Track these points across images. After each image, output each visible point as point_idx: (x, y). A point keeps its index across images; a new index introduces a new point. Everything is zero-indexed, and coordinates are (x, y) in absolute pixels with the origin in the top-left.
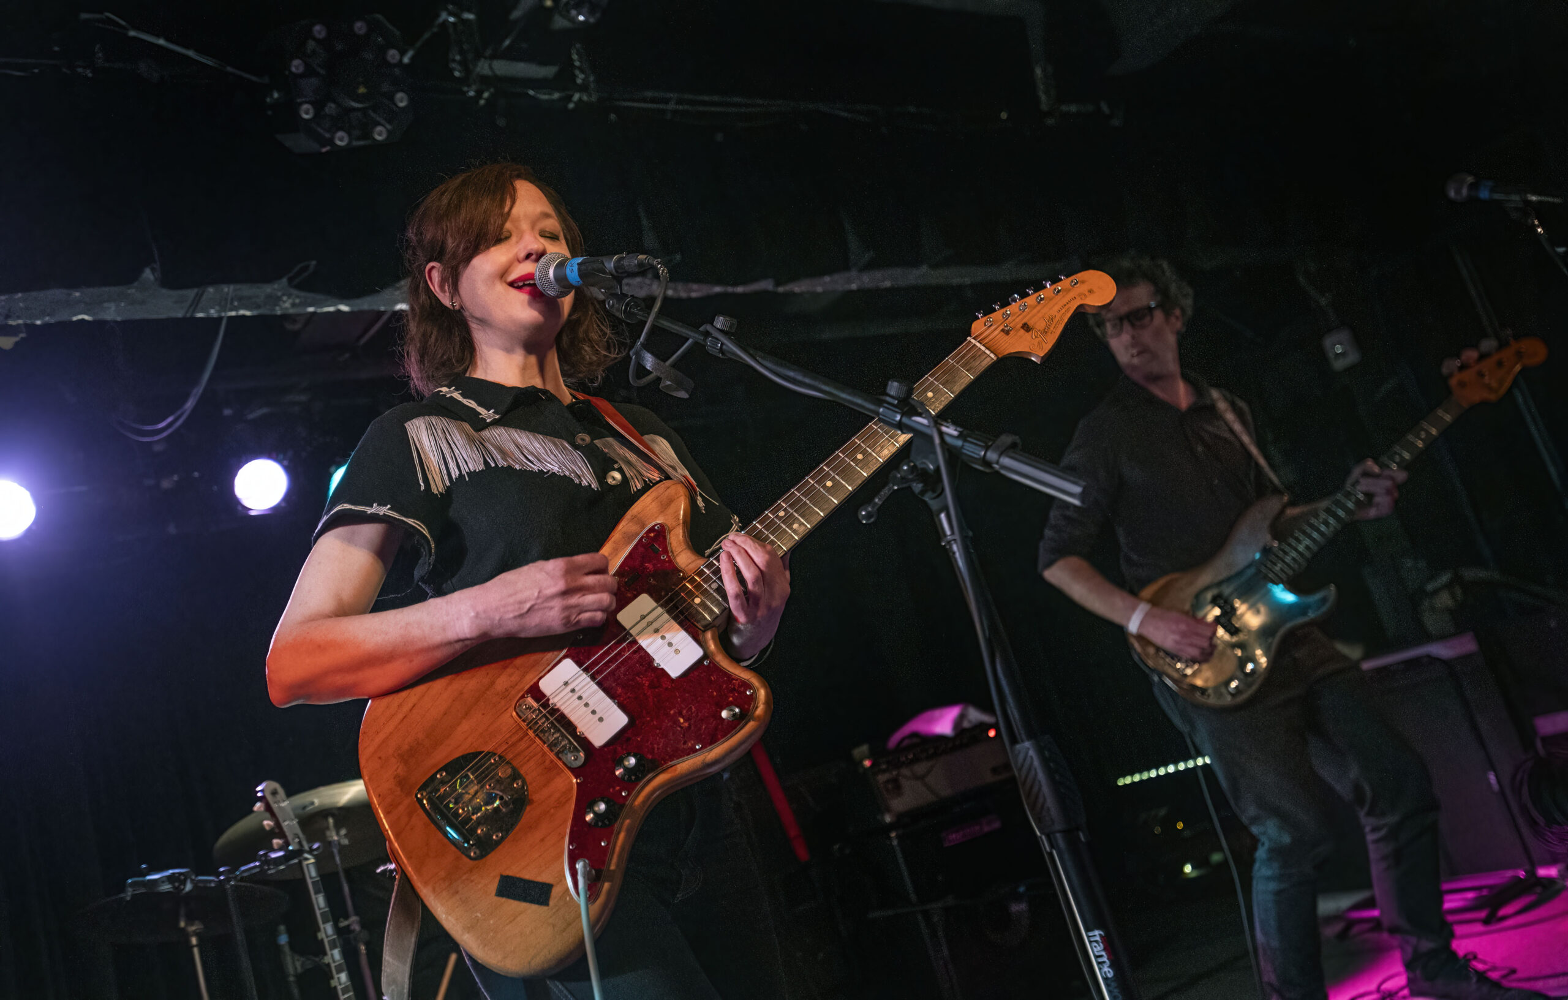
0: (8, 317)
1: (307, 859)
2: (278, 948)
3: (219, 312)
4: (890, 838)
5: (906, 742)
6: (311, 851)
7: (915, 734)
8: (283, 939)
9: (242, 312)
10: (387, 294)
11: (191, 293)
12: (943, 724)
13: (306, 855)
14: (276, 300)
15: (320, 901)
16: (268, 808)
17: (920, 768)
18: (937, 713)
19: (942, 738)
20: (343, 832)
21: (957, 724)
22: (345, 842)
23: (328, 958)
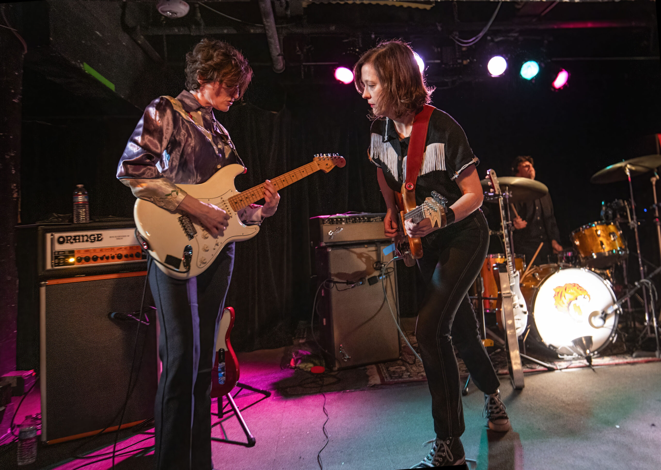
1: (500, 198)
13: (501, 196)
15: (502, 213)
16: (490, 178)
20: (511, 192)
22: (511, 196)
23: (503, 232)
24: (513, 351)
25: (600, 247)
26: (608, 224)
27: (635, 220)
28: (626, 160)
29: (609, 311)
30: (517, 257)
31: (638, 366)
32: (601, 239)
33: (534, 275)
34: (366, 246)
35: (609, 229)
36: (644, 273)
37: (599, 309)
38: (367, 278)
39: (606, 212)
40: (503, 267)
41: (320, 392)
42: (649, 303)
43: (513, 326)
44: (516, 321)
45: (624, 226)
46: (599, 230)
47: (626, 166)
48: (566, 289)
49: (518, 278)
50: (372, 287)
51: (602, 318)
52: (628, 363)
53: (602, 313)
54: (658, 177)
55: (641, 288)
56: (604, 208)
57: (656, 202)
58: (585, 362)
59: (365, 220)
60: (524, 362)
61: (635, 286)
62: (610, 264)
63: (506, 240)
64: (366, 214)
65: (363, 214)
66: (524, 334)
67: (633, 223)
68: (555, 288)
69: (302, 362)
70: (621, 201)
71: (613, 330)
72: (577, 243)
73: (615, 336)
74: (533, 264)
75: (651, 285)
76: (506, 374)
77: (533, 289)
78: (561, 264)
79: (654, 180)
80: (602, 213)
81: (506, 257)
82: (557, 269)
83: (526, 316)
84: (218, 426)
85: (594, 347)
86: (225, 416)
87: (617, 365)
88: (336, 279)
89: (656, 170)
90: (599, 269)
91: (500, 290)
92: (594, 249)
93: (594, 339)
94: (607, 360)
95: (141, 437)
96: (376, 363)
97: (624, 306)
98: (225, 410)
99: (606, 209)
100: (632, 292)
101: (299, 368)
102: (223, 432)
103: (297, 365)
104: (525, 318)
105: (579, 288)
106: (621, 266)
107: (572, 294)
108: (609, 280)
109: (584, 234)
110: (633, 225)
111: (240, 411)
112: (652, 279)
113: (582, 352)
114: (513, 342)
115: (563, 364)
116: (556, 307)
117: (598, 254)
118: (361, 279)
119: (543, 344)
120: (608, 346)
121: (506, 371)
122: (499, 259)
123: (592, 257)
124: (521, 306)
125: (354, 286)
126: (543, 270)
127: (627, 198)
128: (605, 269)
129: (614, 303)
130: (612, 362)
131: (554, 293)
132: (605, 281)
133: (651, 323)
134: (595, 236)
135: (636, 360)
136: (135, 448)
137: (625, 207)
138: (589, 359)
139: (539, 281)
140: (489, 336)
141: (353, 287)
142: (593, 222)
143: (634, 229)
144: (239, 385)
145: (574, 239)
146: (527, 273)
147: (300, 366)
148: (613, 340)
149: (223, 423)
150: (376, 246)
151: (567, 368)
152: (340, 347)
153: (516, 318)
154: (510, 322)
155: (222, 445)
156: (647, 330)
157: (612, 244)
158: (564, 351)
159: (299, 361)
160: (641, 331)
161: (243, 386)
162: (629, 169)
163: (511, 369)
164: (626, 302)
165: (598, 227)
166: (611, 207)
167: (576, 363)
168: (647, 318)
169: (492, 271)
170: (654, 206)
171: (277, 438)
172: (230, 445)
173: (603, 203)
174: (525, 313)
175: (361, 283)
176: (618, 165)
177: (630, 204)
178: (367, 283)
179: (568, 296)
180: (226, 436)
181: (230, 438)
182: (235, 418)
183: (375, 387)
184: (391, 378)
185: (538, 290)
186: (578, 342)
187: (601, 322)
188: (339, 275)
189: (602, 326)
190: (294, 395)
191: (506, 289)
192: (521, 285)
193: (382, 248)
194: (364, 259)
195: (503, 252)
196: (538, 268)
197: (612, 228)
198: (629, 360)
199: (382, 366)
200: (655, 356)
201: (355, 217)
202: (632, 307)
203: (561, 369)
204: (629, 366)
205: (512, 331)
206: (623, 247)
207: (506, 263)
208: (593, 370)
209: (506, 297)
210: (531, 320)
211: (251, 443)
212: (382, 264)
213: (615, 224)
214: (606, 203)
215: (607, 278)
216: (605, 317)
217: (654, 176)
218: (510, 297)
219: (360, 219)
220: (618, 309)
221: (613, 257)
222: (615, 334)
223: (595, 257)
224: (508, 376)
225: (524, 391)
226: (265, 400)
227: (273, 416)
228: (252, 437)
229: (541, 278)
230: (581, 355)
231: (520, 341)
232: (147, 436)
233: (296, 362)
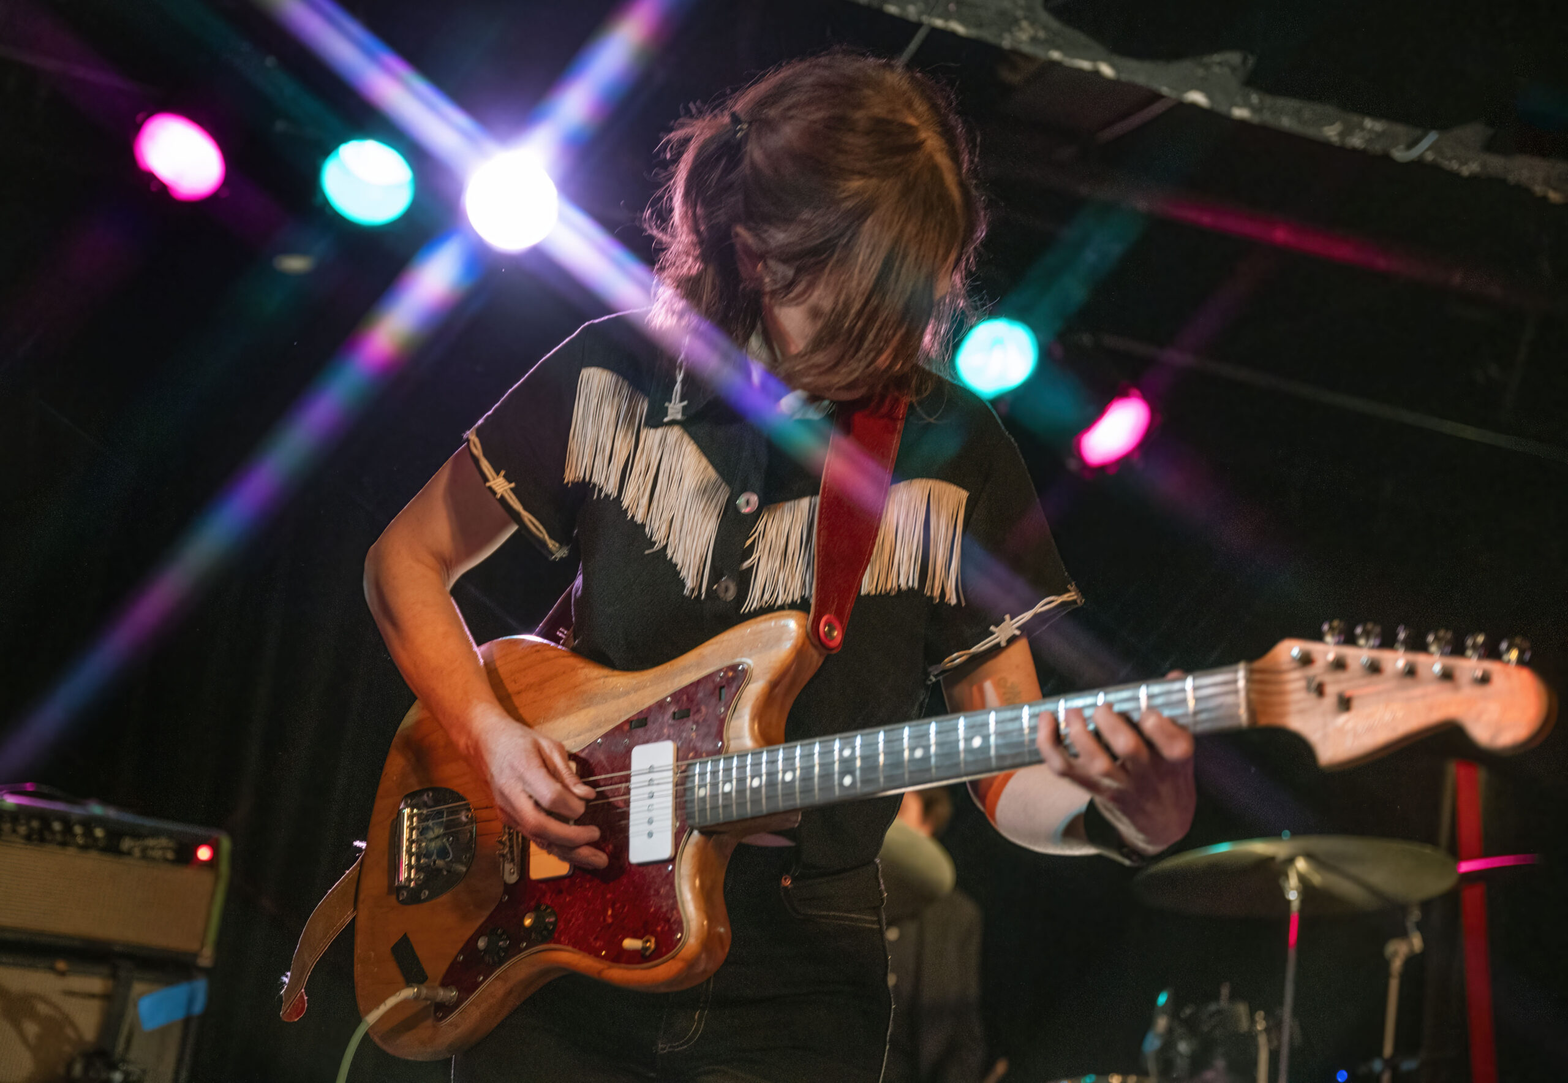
9: (953, 26)
10: (1183, 68)
28: (1296, 833)
34: (61, 965)
39: (1169, 1045)
47: (1290, 861)
54: (1417, 942)
56: (1162, 1023)
57: (1388, 1049)
59: (96, 839)
64: (112, 813)
65: (97, 809)
70: (1242, 1009)
79: (1398, 952)
80: (1152, 1043)
89: (1415, 915)
99: (1170, 1031)
127: (1267, 1002)
137: (1250, 1038)
150: (114, 976)
162: (1302, 878)
166: (1191, 1026)
170: (1377, 1065)
173: (1162, 999)
176: (1260, 847)
177: (1274, 1028)
193: (138, 987)
201: (45, 818)
212: (113, 1067)
214: (1175, 1003)
217: (1402, 935)
219: (68, 828)
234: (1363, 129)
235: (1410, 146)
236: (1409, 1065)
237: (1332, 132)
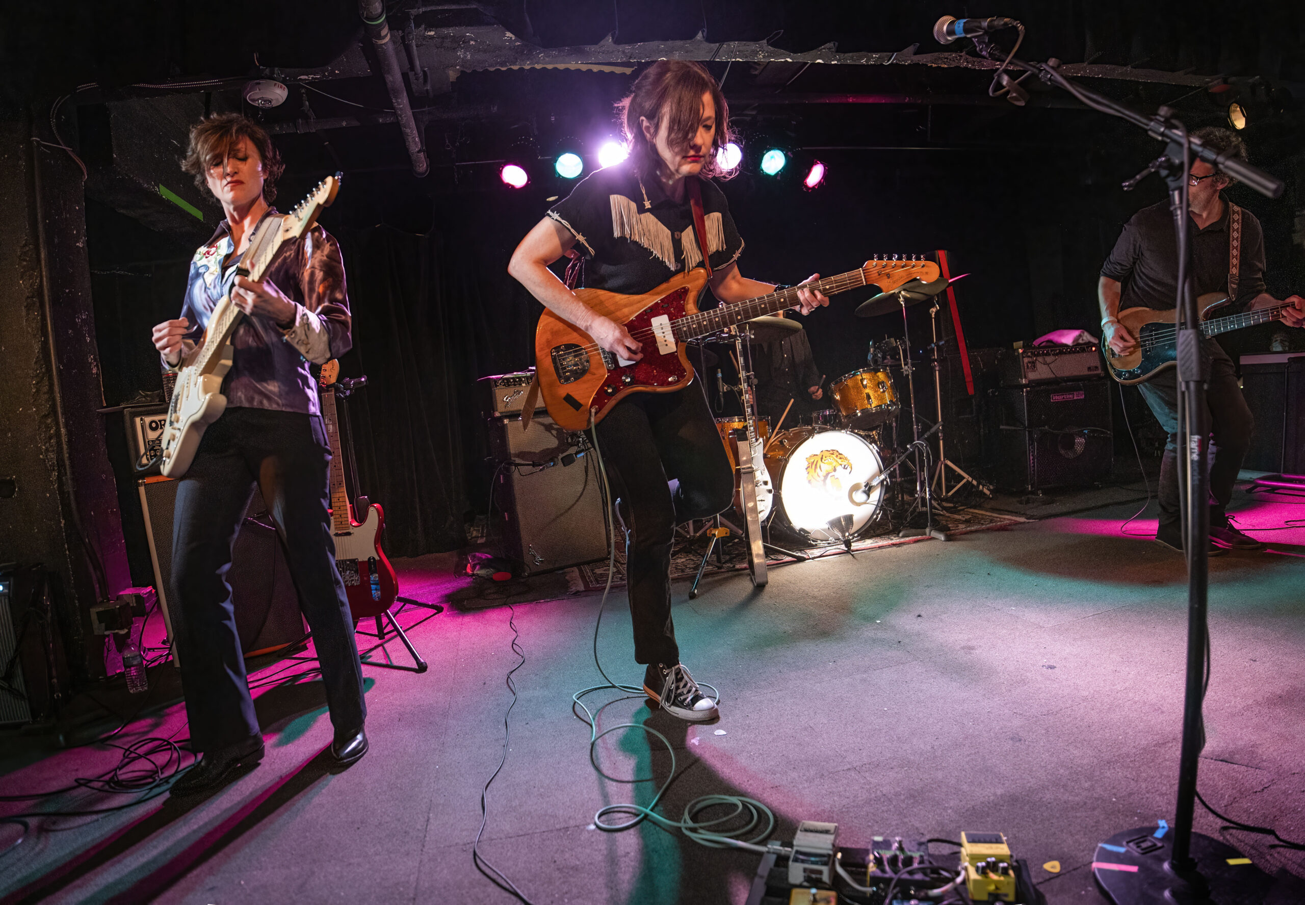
0: (630, 58)
1: (738, 339)
2: (717, 379)
3: (726, 59)
4: (1023, 392)
5: (1044, 344)
6: (740, 336)
7: (1050, 341)
8: (720, 375)
9: (738, 59)
10: (813, 53)
11: (715, 46)
12: (1068, 338)
14: (755, 53)
15: (741, 360)
17: (1049, 359)
18: (1066, 332)
19: (1066, 346)
20: (753, 333)
21: (1076, 340)
23: (742, 387)
24: (755, 541)
25: (866, 401)
26: (876, 371)
27: (909, 365)
29: (874, 483)
30: (760, 420)
31: (905, 547)
32: (867, 391)
33: (781, 442)
35: (878, 377)
36: (918, 432)
37: (862, 481)
38: (561, 456)
39: (875, 355)
40: (742, 434)
41: (505, 604)
42: (922, 470)
43: (755, 510)
44: (758, 503)
45: (896, 373)
46: (866, 378)
47: (900, 292)
48: (822, 458)
49: (762, 445)
50: (568, 469)
51: (865, 492)
52: (894, 545)
53: (866, 486)
54: (938, 307)
55: (914, 452)
56: (872, 350)
57: (935, 340)
58: (843, 547)
60: (768, 552)
61: (907, 449)
62: (877, 423)
63: (746, 397)
66: (768, 518)
67: (907, 369)
68: (808, 457)
69: (481, 568)
70: (892, 340)
71: (877, 505)
72: (838, 397)
73: (879, 514)
74: (780, 428)
75: (926, 447)
76: (745, 569)
77: (780, 460)
78: (817, 427)
79: (933, 311)
80: (870, 357)
81: (745, 421)
82: (811, 433)
83: (771, 496)
84: (380, 648)
85: (855, 528)
86: (386, 637)
87: (880, 547)
88: (518, 461)
89: (936, 298)
90: (864, 430)
91: (738, 464)
92: (858, 404)
93: (855, 519)
94: (868, 543)
95: (288, 663)
96: (578, 565)
97: (892, 475)
98: (386, 631)
99: (874, 351)
100: (903, 457)
101: (478, 575)
102: (386, 656)
103: (475, 572)
104: (770, 497)
105: (839, 456)
106: (891, 424)
107: (830, 464)
108: (876, 445)
109: (847, 385)
110: (906, 371)
111: (404, 631)
112: (927, 440)
113: (840, 535)
114: (755, 530)
115: (816, 552)
116: (809, 481)
117: (862, 411)
118: (552, 460)
119: (792, 529)
120: (870, 526)
121: (745, 565)
122: (737, 424)
123: (857, 414)
124: (766, 483)
125: (544, 468)
126: (794, 434)
127: (899, 336)
128: (871, 430)
129: (881, 472)
130: (874, 545)
131: (806, 464)
132: (871, 447)
133: (923, 494)
134: (860, 387)
135: (902, 540)
136: (282, 675)
137: (897, 347)
138: (848, 543)
139: (789, 450)
140: (722, 525)
141: (541, 470)
142: (857, 369)
143: (907, 375)
144: (400, 599)
145: (833, 393)
146: (772, 440)
147: (478, 572)
148: (877, 518)
149: (386, 645)
151: (820, 556)
152: (530, 547)
153: (758, 498)
154: (750, 505)
155: (386, 671)
156: (918, 503)
157: (881, 398)
158: (819, 536)
159: (477, 567)
160: (910, 505)
161: (405, 601)
162: (903, 296)
163: (751, 562)
164: (895, 469)
165: (864, 376)
166: (880, 349)
167: (832, 550)
168: (918, 488)
169: (727, 440)
170: (933, 345)
171: (454, 661)
172: (396, 671)
173: (871, 343)
174: (770, 491)
175: (552, 464)
177: (903, 343)
178: (560, 464)
179: (826, 467)
180: (390, 661)
181: (396, 663)
182: (398, 639)
183: (577, 594)
184: (598, 582)
185: (787, 461)
186: (836, 524)
187: (864, 497)
188: (521, 455)
189: (865, 503)
190: (473, 609)
191: (746, 462)
192: (765, 456)
194: (554, 432)
195: (741, 413)
196: (786, 432)
197: (881, 376)
198: (896, 540)
199: (587, 569)
200: (925, 534)
202: (900, 477)
203: (813, 558)
204: (894, 548)
205: (754, 515)
206: (894, 400)
207: (746, 428)
208: (852, 555)
209: (744, 473)
210: (777, 501)
211: (422, 668)
212: (579, 437)
213: (885, 370)
214: (874, 343)
215: (873, 441)
216: (869, 490)
217: (934, 306)
218: (751, 472)
220: (885, 480)
221: (881, 412)
222: (880, 510)
223: (859, 414)
224: (748, 571)
225: (767, 588)
226: (437, 616)
227: (448, 635)
228: (422, 661)
229: (791, 446)
230: (839, 539)
231: (764, 528)
232: (294, 662)
233: (473, 567)
234: (873, 58)
235: (888, 61)
236: (941, 343)
237: (863, 61)
